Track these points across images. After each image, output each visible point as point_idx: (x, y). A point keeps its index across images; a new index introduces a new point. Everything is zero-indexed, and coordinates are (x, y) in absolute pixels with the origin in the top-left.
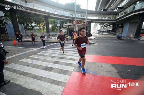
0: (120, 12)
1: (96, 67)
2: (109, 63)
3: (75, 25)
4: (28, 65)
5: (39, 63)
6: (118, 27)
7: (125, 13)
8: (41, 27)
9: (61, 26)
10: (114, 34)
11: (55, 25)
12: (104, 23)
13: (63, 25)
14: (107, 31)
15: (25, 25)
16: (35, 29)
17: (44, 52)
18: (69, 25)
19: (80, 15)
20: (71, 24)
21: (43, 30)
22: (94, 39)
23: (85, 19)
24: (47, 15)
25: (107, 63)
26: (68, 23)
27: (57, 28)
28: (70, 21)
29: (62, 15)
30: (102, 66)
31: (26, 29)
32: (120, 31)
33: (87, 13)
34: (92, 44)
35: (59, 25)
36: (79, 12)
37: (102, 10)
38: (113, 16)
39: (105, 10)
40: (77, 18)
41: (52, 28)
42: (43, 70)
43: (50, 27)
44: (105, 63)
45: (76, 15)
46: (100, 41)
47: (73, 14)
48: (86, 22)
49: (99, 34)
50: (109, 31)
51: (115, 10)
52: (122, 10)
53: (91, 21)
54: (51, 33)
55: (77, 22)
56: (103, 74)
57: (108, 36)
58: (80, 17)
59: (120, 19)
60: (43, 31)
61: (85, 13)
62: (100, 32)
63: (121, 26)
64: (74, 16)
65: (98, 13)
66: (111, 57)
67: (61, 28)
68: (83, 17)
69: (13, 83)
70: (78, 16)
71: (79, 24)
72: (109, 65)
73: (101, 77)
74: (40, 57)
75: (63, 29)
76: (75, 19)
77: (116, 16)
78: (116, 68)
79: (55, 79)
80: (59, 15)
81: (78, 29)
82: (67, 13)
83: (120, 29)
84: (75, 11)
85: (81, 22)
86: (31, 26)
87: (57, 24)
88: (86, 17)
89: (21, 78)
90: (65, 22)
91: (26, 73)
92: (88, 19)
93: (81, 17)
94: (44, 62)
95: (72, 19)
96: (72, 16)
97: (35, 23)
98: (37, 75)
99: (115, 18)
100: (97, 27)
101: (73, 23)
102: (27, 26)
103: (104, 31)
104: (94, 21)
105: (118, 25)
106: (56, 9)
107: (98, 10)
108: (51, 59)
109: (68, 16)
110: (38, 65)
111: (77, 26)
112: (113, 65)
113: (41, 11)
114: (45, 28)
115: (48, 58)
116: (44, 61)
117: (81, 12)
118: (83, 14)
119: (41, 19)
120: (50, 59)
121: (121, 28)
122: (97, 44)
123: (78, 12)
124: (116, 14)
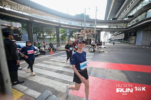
0: (131, 21)
1: (105, 72)
2: (119, 69)
3: (84, 34)
4: (41, 68)
5: (51, 67)
6: (130, 35)
7: (136, 21)
8: (52, 37)
9: (71, 36)
10: (127, 43)
11: (65, 34)
12: (114, 32)
13: (73, 34)
14: (119, 40)
15: (37, 35)
16: (46, 38)
17: (55, 59)
18: (78, 34)
19: (89, 24)
20: (80, 33)
21: (54, 39)
22: (105, 47)
23: (94, 28)
24: (58, 25)
25: (116, 69)
26: (77, 32)
27: (66, 37)
28: (79, 31)
29: (72, 25)
30: (110, 72)
31: (38, 38)
32: (133, 40)
33: (96, 22)
34: (102, 52)
35: (68, 34)
36: (89, 22)
37: (111, 19)
38: (124, 24)
39: (114, 19)
40: (86, 28)
41: (62, 37)
42: (55, 72)
43: (60, 36)
44: (114, 69)
45: (85, 25)
46: (111, 49)
47: (82, 24)
48: (95, 31)
49: (110, 43)
50: (121, 39)
51: (126, 19)
52: (133, 18)
53: (100, 30)
54: (61, 42)
55: (86, 31)
56: (111, 78)
57: (119, 44)
58: (89, 26)
59: (132, 27)
60: (53, 41)
61: (94, 22)
62: (111, 41)
63: (134, 34)
64: (83, 26)
65: (108, 22)
66: (122, 64)
67: (70, 37)
68: (92, 27)
69: (31, 80)
70: (88, 25)
71: (88, 32)
72: (119, 71)
73: (109, 81)
74: (51, 63)
75: (72, 38)
76: (84, 29)
77: (127, 24)
78: (126, 74)
79: (66, 80)
80: (69, 25)
81: (87, 37)
82: (77, 23)
83: (133, 38)
84: (84, 21)
85: (90, 31)
86: (42, 36)
87: (66, 33)
88: (95, 27)
89: (37, 77)
90: (74, 31)
91: (41, 74)
92: (97, 28)
93: (91, 27)
94: (55, 67)
95: (81, 28)
96: (81, 26)
97: (47, 33)
98: (50, 76)
99: (126, 26)
100: (107, 36)
101: (82, 32)
102: (39, 36)
103: (115, 40)
104: (103, 30)
105: (130, 33)
106: (67, 20)
107: (108, 19)
108: (62, 64)
109: (77, 25)
110: (51, 69)
111: (86, 34)
112: (123, 72)
113: (53, 22)
114: (56, 37)
115: (59, 64)
116: (55, 65)
117: (90, 22)
118: (92, 24)
119: (52, 29)
120: (60, 64)
121: (134, 36)
122: (107, 52)
123: (87, 22)
124: (127, 22)
